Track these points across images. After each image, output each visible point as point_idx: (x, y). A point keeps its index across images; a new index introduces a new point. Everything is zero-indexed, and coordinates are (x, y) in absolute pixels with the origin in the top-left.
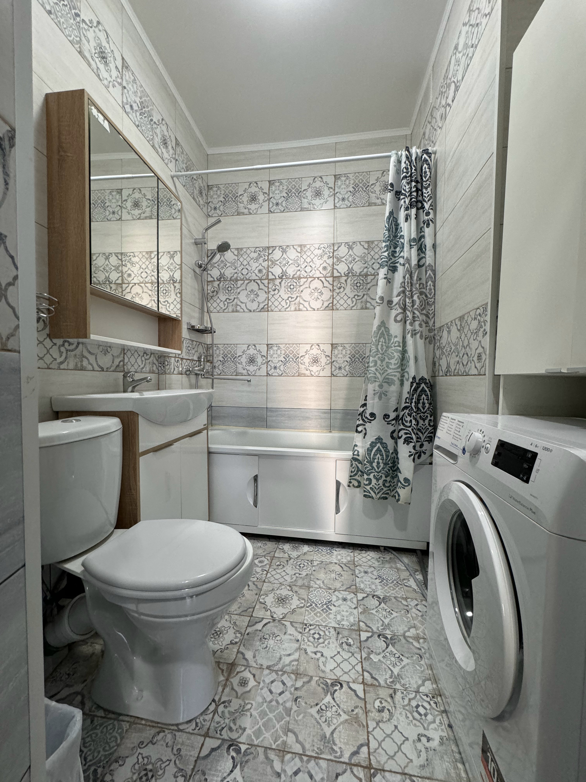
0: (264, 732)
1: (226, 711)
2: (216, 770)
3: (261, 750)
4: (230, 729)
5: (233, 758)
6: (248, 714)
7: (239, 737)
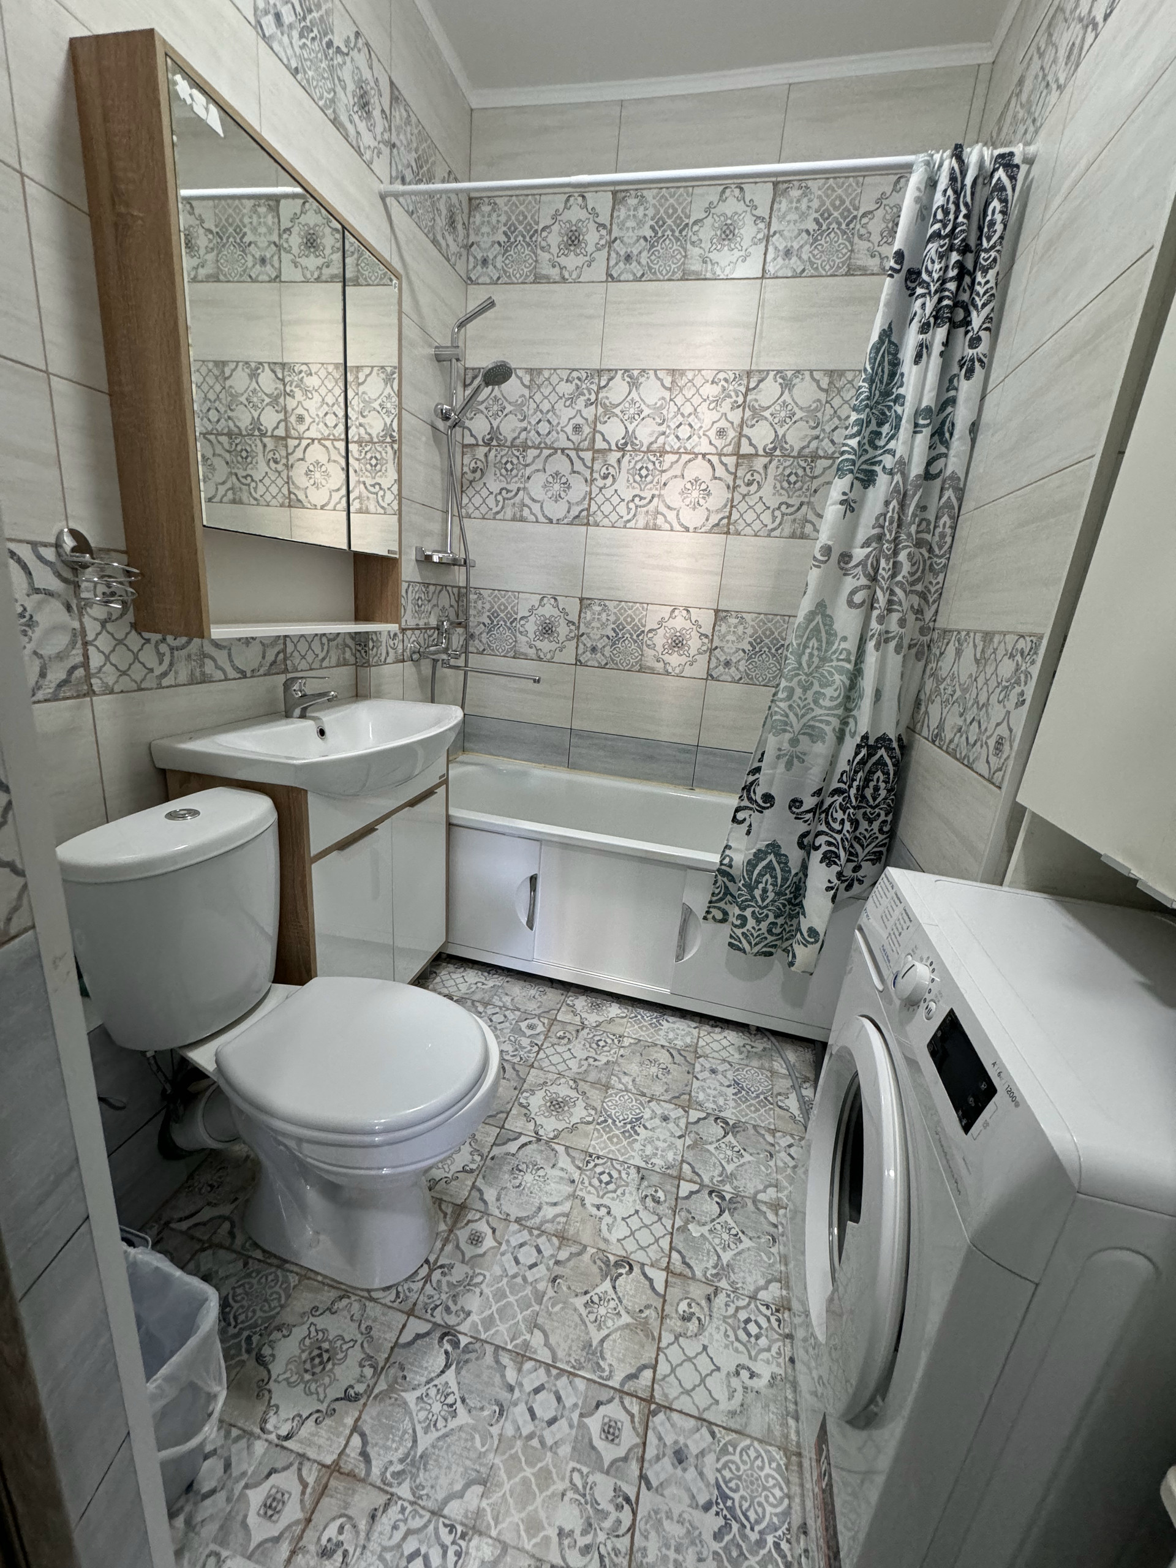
0: (498, 1322)
1: (444, 1280)
2: (421, 1367)
3: (489, 1349)
4: (448, 1310)
5: (446, 1352)
6: (478, 1290)
7: (458, 1324)
